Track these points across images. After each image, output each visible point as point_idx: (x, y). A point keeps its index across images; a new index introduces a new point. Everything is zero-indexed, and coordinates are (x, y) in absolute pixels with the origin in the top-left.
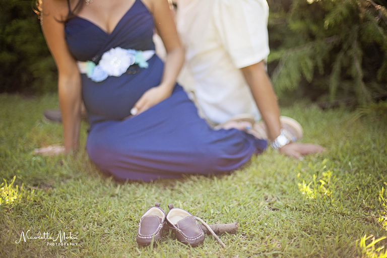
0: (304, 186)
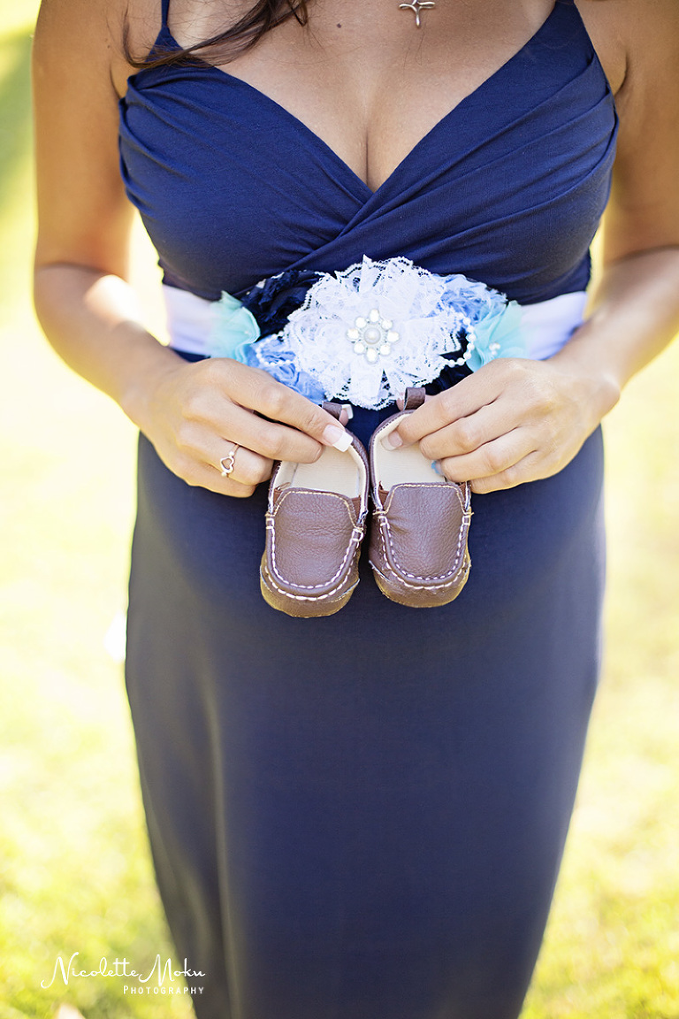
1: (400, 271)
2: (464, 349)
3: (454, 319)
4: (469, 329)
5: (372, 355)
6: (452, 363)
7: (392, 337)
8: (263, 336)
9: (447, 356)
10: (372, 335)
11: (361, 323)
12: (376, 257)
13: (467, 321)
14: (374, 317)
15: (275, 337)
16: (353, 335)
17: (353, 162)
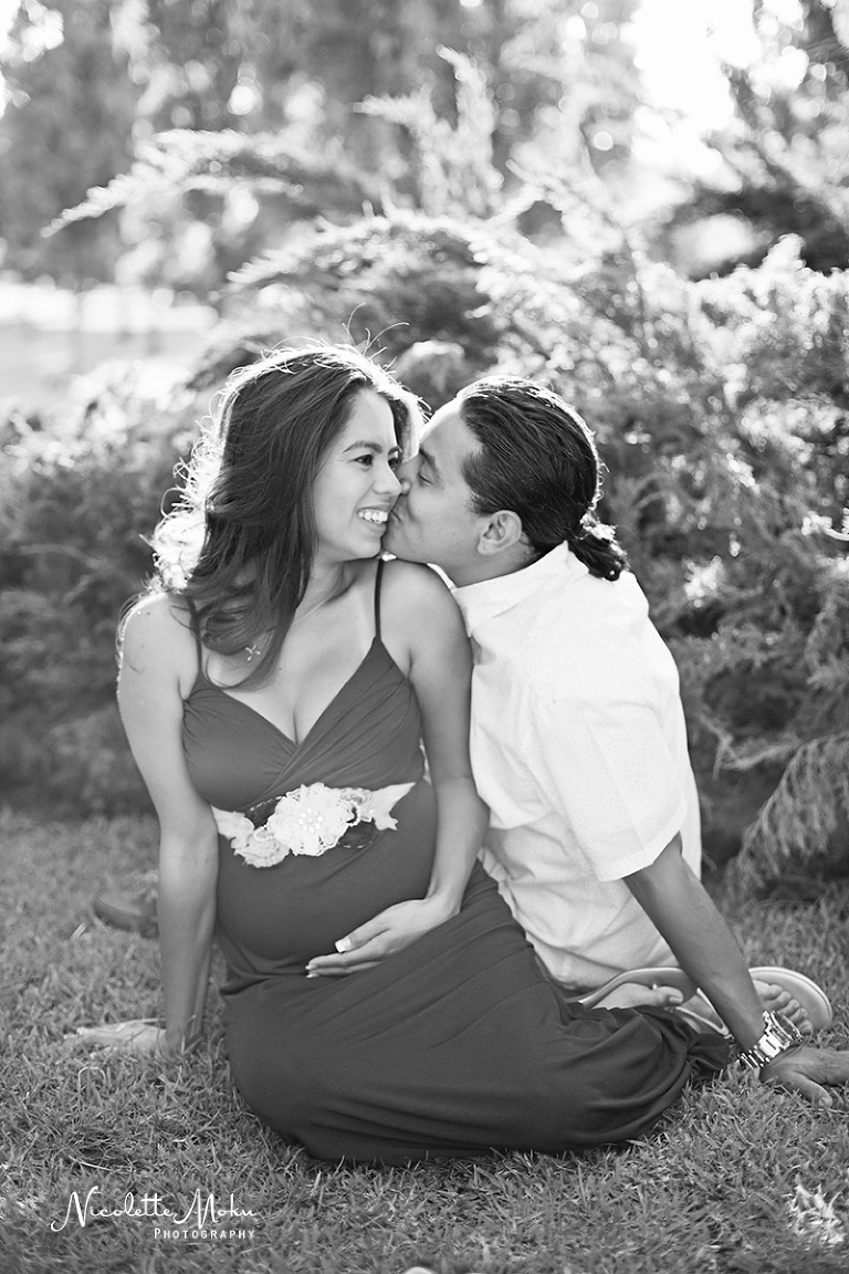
0: (819, 1200)
1: (318, 787)
2: (356, 817)
3: (349, 805)
4: (358, 807)
5: (311, 830)
6: (352, 825)
7: (320, 819)
8: (256, 828)
9: (349, 822)
10: (311, 820)
11: (304, 815)
12: (307, 785)
13: (355, 804)
14: (309, 811)
15: (262, 828)
16: (301, 822)
17: (287, 731)
